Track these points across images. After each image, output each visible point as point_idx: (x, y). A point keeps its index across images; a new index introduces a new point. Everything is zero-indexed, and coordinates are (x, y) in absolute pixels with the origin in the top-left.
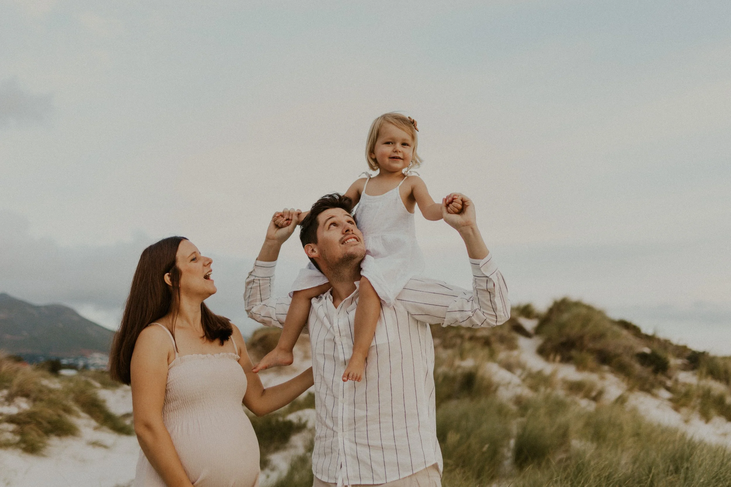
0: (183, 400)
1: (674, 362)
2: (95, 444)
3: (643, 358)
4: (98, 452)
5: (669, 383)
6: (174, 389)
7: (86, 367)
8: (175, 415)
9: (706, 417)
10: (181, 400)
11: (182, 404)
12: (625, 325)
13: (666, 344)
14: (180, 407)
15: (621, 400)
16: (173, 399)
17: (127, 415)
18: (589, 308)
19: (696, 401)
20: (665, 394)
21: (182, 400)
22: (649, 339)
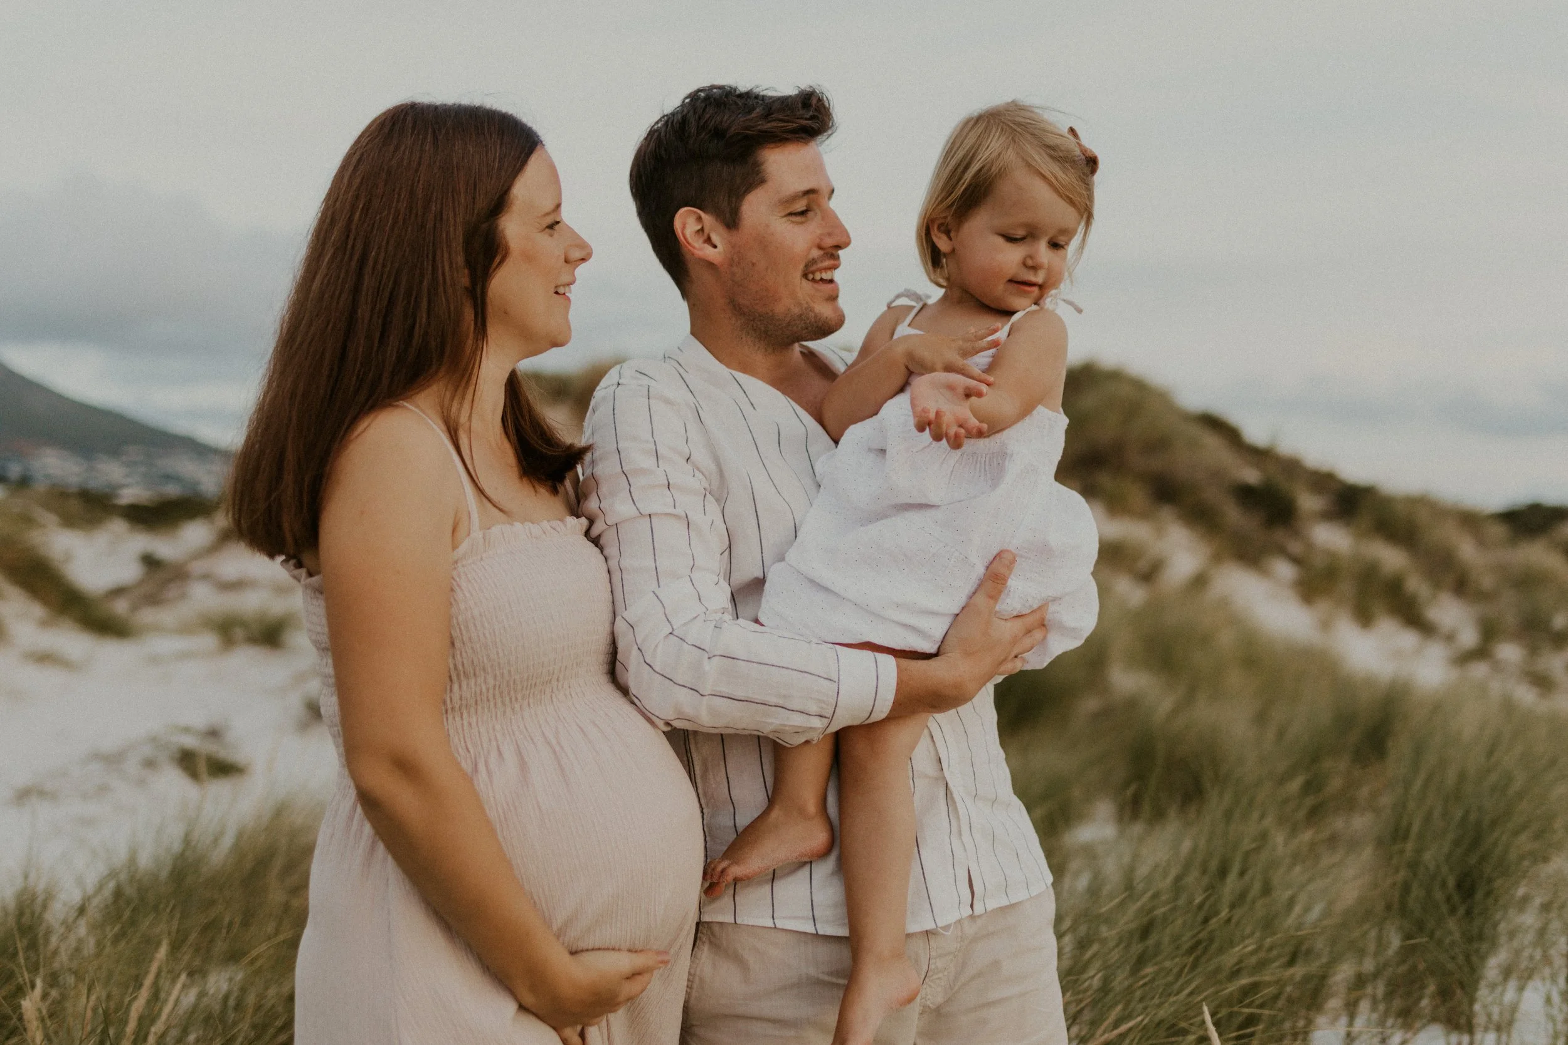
0: (502, 675)
1: (1308, 502)
2: (44, 658)
3: (1246, 495)
4: (47, 679)
5: (1295, 547)
6: (470, 638)
7: (24, 482)
8: (465, 723)
9: (1364, 617)
10: (495, 677)
11: (494, 689)
12: (1214, 423)
13: (1292, 467)
14: (484, 698)
15: (1199, 582)
16: (464, 673)
17: (118, 592)
18: (1140, 386)
19: (1346, 587)
20: (1284, 570)
21: (499, 678)
22: (1260, 455)
